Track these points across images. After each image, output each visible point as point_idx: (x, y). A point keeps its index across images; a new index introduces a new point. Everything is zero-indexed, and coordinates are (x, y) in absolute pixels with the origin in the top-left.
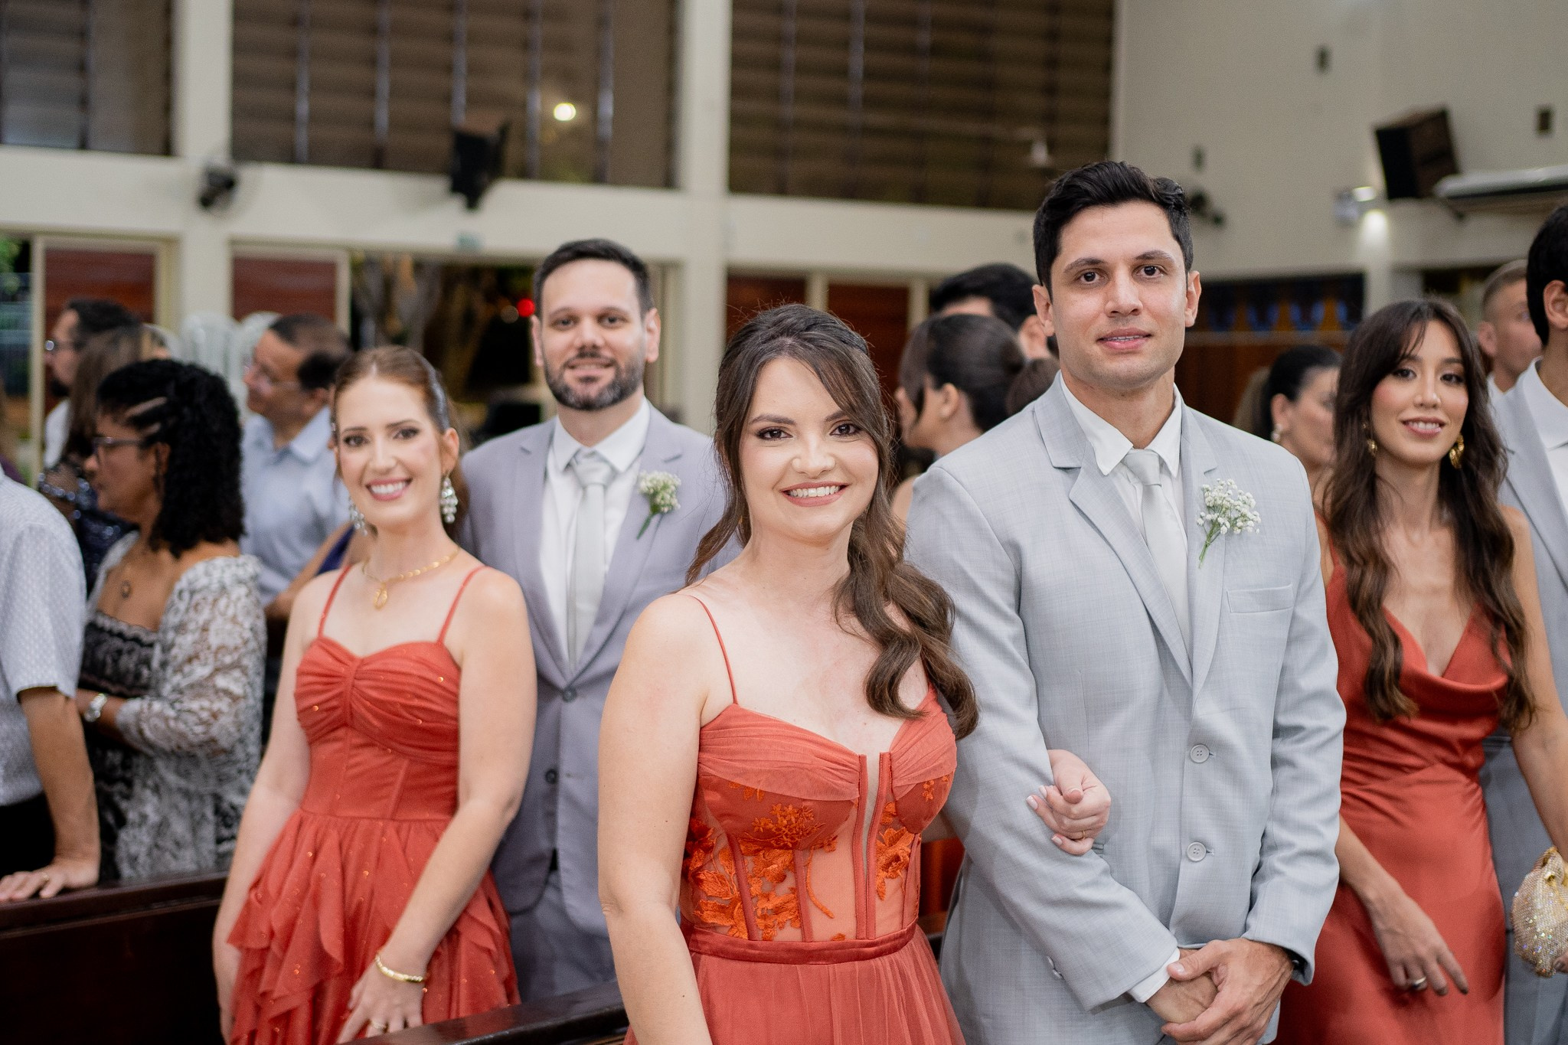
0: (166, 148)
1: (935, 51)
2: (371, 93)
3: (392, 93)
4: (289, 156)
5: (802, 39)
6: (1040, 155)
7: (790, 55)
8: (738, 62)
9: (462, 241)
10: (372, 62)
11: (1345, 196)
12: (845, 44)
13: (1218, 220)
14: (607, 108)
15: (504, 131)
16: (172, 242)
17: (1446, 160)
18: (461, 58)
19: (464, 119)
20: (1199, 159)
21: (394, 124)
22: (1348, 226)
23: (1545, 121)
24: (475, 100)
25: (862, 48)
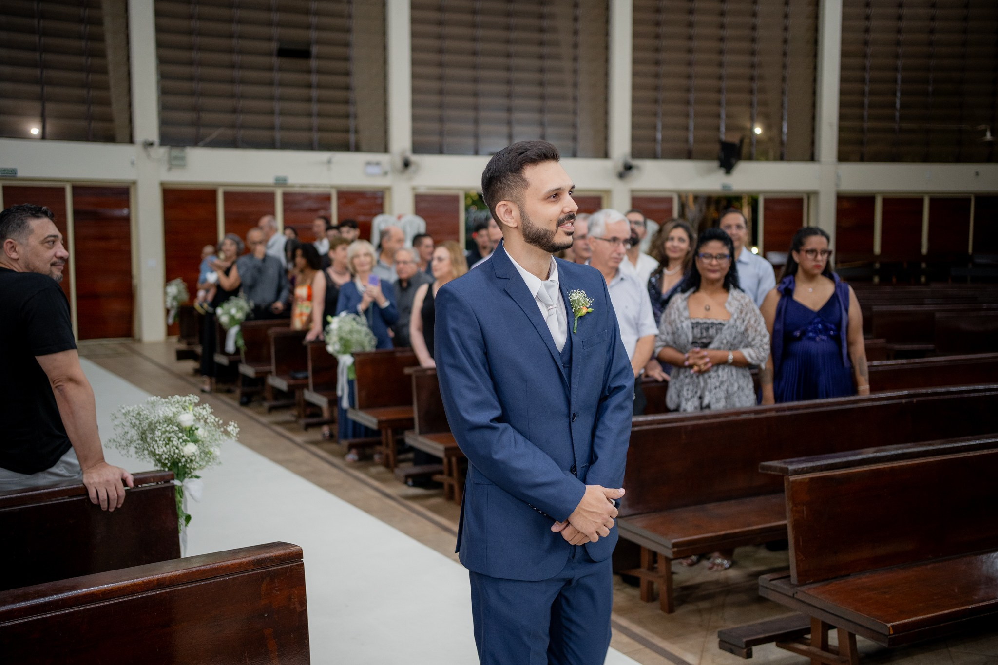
0: (605, 155)
2: (687, 128)
3: (695, 128)
4: (654, 156)
5: (872, 93)
6: (989, 136)
7: (867, 100)
8: (842, 105)
9: (725, 187)
10: (687, 116)
12: (892, 93)
14: (785, 129)
15: (742, 141)
16: (608, 192)
18: (723, 112)
19: (723, 137)
21: (695, 141)
24: (728, 129)
25: (900, 94)
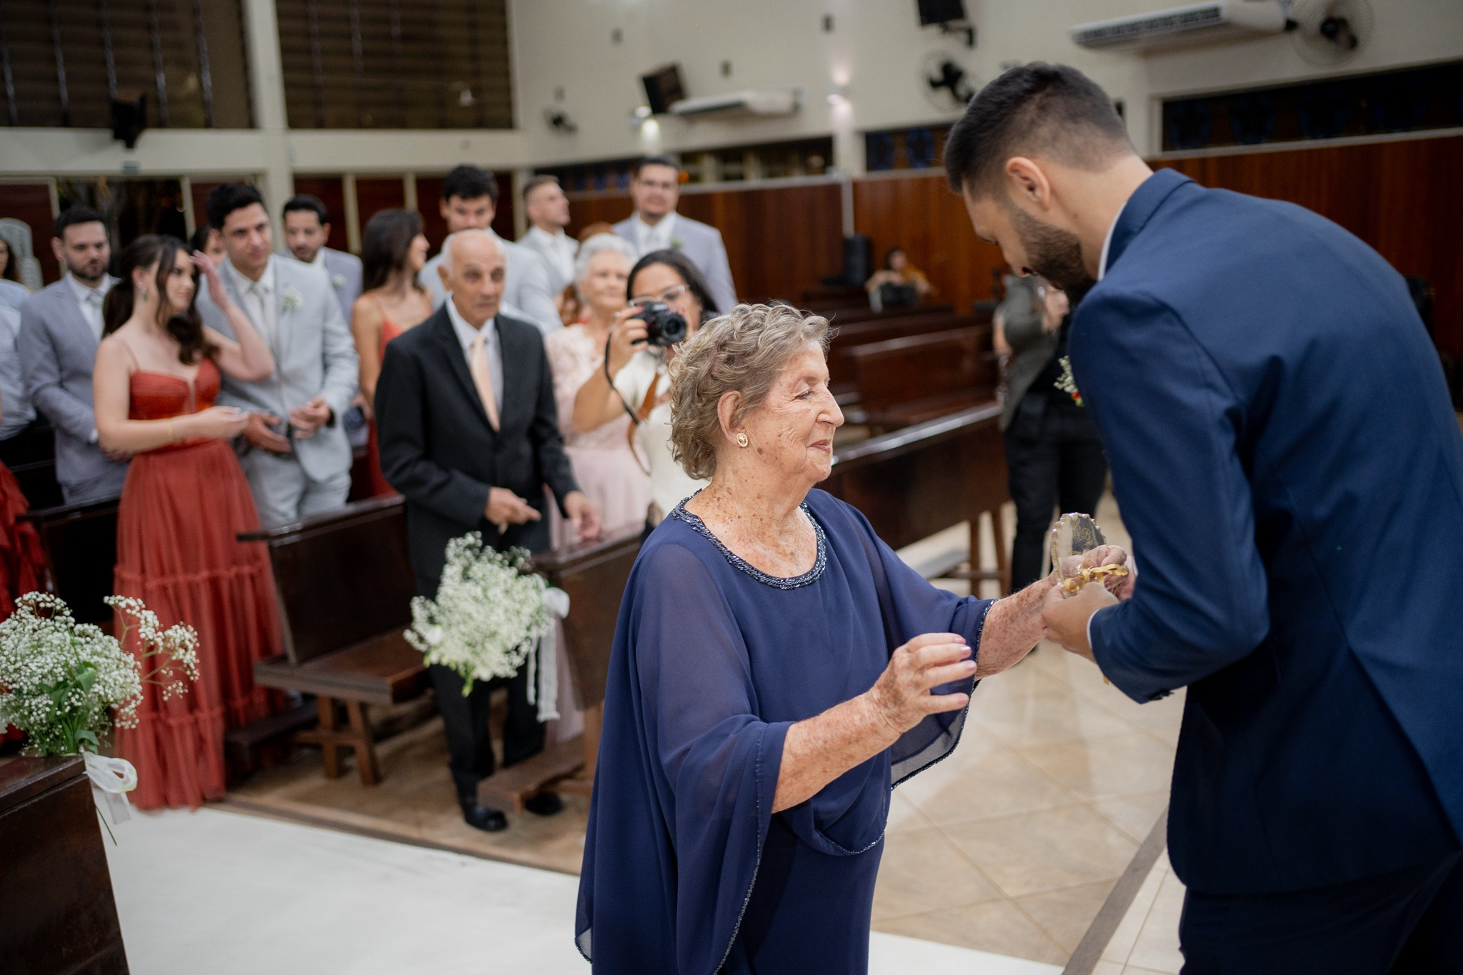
1: (405, 38)
2: (56, 80)
3: (68, 79)
4: (7, 122)
5: (323, 35)
6: (467, 98)
7: (317, 45)
8: (284, 50)
9: (127, 167)
10: (52, 60)
11: (632, 113)
12: (349, 37)
13: (571, 129)
15: (143, 100)
17: (678, 91)
18: (110, 56)
19: (117, 94)
20: (560, 94)
21: (73, 98)
22: (636, 129)
23: (726, 69)
24: (122, 81)
25: (360, 38)
